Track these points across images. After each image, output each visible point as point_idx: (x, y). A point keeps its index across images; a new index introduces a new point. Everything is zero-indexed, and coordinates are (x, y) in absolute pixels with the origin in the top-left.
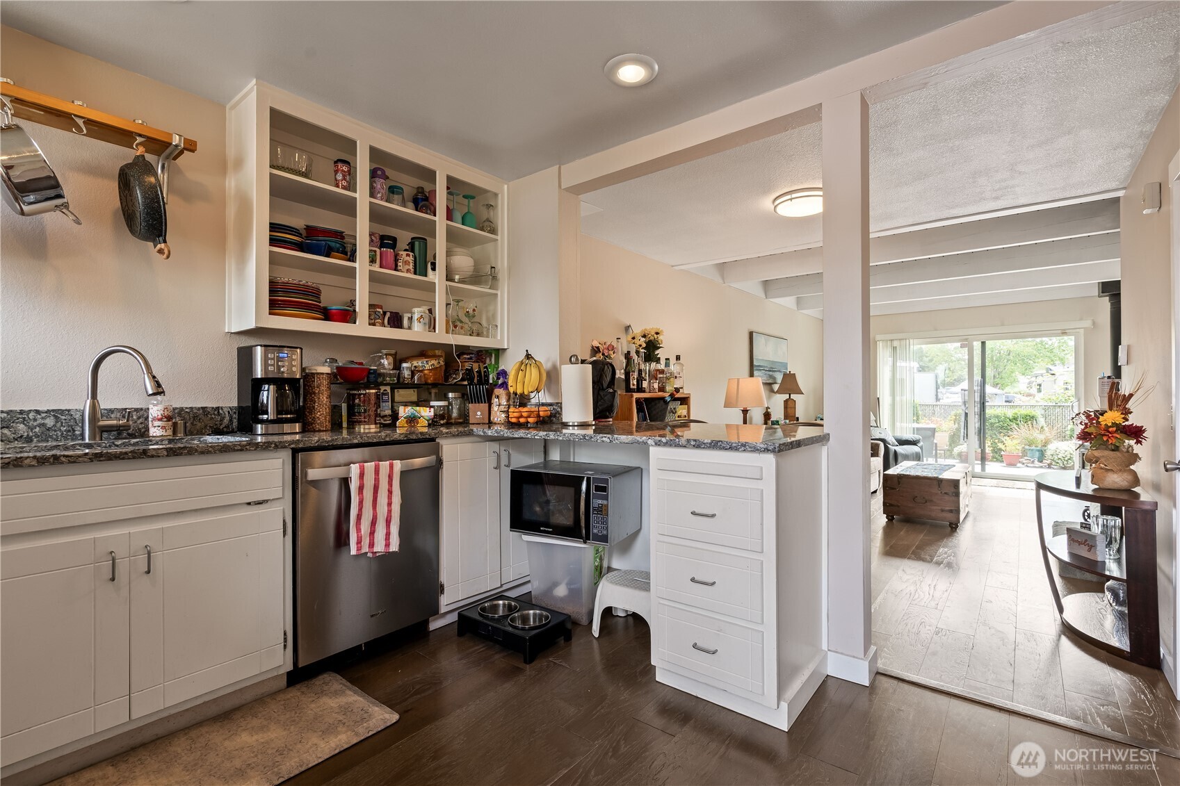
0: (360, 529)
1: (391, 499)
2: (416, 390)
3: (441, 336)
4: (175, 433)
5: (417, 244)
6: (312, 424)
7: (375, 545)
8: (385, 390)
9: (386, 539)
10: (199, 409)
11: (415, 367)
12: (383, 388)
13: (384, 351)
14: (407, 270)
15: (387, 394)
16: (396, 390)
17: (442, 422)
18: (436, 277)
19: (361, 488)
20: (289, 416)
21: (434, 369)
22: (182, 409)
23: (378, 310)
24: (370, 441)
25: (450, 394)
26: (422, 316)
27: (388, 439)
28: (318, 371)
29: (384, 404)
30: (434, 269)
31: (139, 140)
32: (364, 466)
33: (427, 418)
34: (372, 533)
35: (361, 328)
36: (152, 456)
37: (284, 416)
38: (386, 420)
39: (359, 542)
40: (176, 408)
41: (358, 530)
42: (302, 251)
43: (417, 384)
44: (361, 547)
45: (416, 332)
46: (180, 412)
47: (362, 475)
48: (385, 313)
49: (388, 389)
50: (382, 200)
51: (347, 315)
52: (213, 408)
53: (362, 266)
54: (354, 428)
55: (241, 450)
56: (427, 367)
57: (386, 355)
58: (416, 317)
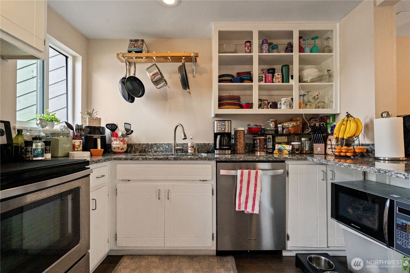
0: (241, 199)
1: (256, 188)
2: (286, 137)
3: (296, 110)
4: (195, 152)
5: (284, 68)
6: (237, 151)
7: (248, 208)
8: (269, 137)
9: (252, 207)
10: (203, 144)
11: (285, 126)
12: (268, 136)
13: (271, 120)
14: (278, 81)
15: (270, 139)
16: (276, 137)
17: (297, 152)
18: (294, 82)
19: (241, 181)
20: (226, 147)
21: (294, 127)
22: (198, 144)
23: (265, 102)
24: (248, 160)
25: (303, 138)
26: (285, 101)
27: (257, 160)
28: (239, 130)
29: (269, 143)
30: (292, 78)
31: (183, 58)
32: (243, 171)
33: (288, 150)
34: (246, 202)
35: (255, 110)
36: (169, 160)
37: (225, 147)
38: (270, 150)
39: (240, 205)
40: (197, 143)
41: (240, 200)
42: (232, 82)
43: (285, 134)
44: (240, 208)
45: (283, 109)
46: (198, 145)
47: (242, 175)
48: (269, 103)
49: (271, 136)
50: (266, 53)
51: (249, 106)
52: (207, 144)
53: (255, 84)
54: (255, 153)
55: (196, 160)
56: (290, 126)
57: (272, 121)
58: (283, 102)
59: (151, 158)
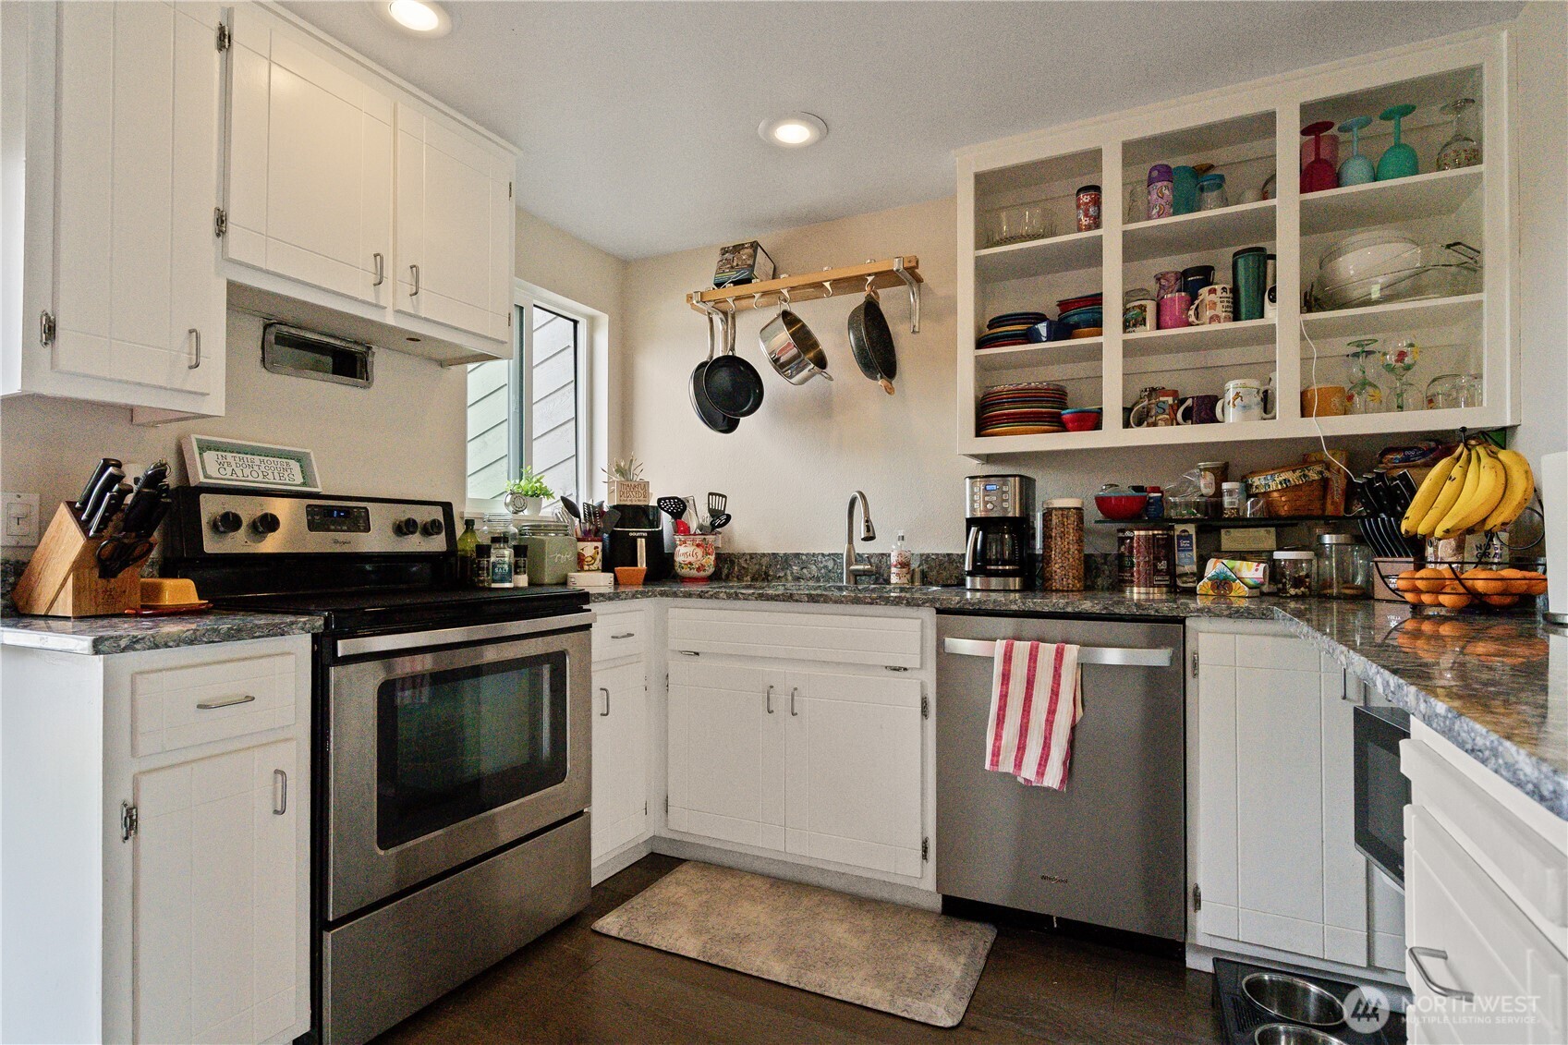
0: (1001, 737)
1: (1056, 703)
2: (1273, 530)
3: (1289, 424)
5: (1241, 263)
7: (1024, 767)
8: (1184, 531)
9: (1040, 764)
10: (944, 556)
11: (1257, 487)
12: (1179, 528)
13: (1201, 464)
14: (1211, 318)
15: (1189, 537)
16: (1223, 531)
17: (1292, 592)
18: (1283, 313)
19: (1006, 677)
20: (1007, 567)
21: (1287, 488)
22: (928, 556)
23: (1161, 399)
25: (1327, 536)
26: (1238, 394)
27: (1069, 609)
28: (1055, 506)
29: (1182, 555)
30: (1273, 300)
31: (870, 279)
32: (1012, 644)
33: (1251, 582)
34: (1021, 748)
36: (797, 601)
37: (1000, 567)
38: (1186, 582)
39: (996, 753)
40: (923, 554)
41: (998, 737)
42: (1029, 341)
43: (1249, 519)
44: (998, 761)
45: (1235, 425)
46: (926, 558)
47: (1008, 658)
48: (1183, 401)
49: (1191, 529)
50: (1159, 216)
51: (1092, 420)
52: (958, 555)
53: (1112, 336)
55: (872, 604)
56: (1273, 486)
57: (1205, 469)
58: (1230, 395)
59: (749, 595)
